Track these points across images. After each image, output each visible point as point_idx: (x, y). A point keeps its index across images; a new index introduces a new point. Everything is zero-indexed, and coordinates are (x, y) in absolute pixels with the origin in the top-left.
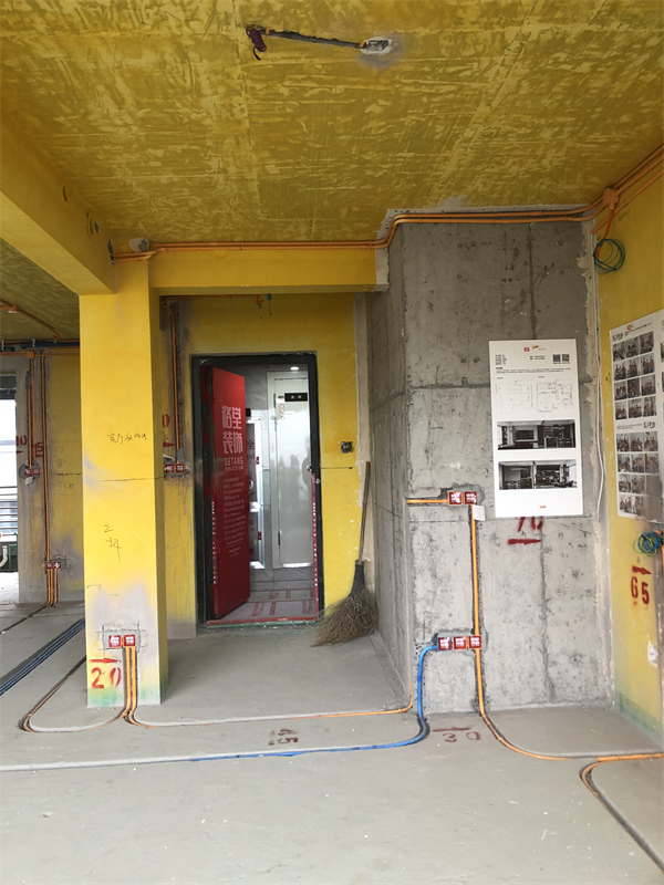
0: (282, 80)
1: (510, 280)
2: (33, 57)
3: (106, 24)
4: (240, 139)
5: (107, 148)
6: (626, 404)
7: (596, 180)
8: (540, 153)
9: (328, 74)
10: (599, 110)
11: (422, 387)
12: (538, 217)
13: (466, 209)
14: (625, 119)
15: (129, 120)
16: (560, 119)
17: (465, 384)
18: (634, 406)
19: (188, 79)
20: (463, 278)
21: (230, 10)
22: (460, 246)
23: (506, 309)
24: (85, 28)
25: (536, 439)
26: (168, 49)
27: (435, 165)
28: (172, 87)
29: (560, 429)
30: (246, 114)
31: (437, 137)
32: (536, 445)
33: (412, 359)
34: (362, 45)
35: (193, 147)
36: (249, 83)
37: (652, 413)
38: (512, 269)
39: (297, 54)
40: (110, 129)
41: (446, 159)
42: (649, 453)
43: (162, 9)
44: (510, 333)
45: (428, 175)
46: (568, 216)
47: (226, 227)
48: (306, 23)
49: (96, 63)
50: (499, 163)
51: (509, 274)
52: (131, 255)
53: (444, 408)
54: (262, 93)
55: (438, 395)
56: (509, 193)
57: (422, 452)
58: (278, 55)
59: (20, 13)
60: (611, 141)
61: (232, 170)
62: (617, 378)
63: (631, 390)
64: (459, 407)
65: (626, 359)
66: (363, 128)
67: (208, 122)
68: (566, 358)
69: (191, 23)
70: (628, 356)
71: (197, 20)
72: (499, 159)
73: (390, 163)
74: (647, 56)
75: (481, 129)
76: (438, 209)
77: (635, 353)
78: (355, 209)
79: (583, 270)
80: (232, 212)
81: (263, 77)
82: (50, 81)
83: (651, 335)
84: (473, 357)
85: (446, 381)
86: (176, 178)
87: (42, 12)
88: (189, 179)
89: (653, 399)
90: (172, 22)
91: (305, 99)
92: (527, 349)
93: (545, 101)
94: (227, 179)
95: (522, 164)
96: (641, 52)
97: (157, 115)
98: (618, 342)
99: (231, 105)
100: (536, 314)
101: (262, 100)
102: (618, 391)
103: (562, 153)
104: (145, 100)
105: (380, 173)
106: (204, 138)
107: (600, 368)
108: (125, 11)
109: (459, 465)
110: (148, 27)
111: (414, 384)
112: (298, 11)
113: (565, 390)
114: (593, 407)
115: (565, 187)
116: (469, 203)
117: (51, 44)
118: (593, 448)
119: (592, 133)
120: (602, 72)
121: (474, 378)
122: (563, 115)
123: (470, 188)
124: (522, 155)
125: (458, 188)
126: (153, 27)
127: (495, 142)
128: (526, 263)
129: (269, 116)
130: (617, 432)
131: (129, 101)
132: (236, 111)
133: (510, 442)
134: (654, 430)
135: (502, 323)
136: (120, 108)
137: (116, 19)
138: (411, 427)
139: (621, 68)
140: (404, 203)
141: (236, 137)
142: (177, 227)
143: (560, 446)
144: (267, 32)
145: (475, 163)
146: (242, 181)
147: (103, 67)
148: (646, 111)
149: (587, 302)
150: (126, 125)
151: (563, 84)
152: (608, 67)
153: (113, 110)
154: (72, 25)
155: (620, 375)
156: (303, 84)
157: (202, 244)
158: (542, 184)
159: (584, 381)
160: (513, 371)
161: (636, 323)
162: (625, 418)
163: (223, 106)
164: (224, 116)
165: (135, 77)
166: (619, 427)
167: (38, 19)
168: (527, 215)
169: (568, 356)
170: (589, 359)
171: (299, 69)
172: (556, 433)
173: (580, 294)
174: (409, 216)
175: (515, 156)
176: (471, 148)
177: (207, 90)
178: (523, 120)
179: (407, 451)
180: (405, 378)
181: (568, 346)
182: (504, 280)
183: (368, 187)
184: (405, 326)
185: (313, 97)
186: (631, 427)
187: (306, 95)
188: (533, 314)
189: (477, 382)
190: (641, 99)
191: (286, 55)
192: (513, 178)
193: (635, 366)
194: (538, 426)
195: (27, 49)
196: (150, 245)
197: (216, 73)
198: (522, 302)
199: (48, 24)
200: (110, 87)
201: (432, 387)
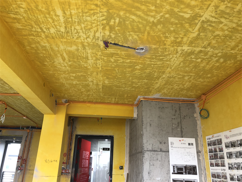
0: (112, 57)
1: (174, 119)
2: (40, 45)
3: (63, 37)
4: (98, 73)
5: (59, 72)
6: (214, 161)
7: (199, 92)
8: (184, 83)
9: (126, 56)
10: (202, 72)
11: (148, 151)
12: (182, 101)
13: (161, 97)
14: (209, 76)
15: (66, 65)
16: (191, 74)
17: (161, 151)
18: (217, 162)
19: (85, 54)
20: (160, 117)
21: (99, 36)
22: (159, 108)
23: (173, 127)
24: (56, 38)
25: (184, 171)
26: (80, 46)
27: (153, 85)
28: (80, 56)
29: (192, 168)
30: (101, 66)
31: (155, 76)
32: (184, 173)
33: (145, 141)
34: (136, 49)
35: (84, 74)
36: (102, 57)
37: (224, 166)
38: (175, 116)
39: (117, 50)
40: (60, 67)
41: (157, 83)
42: (224, 180)
43: (80, 34)
44: (175, 135)
45: (151, 87)
46: (191, 101)
47: (91, 98)
48: (121, 41)
49: (58, 48)
50: (172, 85)
51: (174, 117)
52: (62, 104)
53: (154, 158)
54: (106, 60)
55: (153, 154)
56: (174, 94)
57: (147, 173)
58: (112, 50)
59: (38, 32)
60: (204, 82)
61: (95, 81)
62: (210, 152)
63: (215, 157)
64: (160, 159)
65: (212, 146)
66: (134, 73)
67: (89, 67)
68: (192, 144)
69: (88, 39)
70: (213, 146)
71: (89, 38)
72: (172, 84)
73: (141, 83)
74: (217, 58)
75: (168, 75)
76: (153, 97)
77: (215, 145)
78: (129, 95)
79: (196, 118)
80: (93, 93)
81: (107, 56)
82: (44, 52)
83: (221, 140)
84: (163, 142)
85: (155, 149)
86: (78, 83)
87: (44, 32)
88: (82, 83)
89: (224, 161)
90: (82, 38)
91: (118, 63)
92: (180, 141)
93: (187, 69)
94: (93, 84)
95: (178, 86)
96: (215, 57)
97: (75, 64)
98: (209, 140)
99: (97, 63)
100: (183, 130)
101: (106, 62)
102: (210, 157)
103: (190, 84)
104: (71, 60)
105: (137, 86)
106: (88, 72)
107: (203, 149)
108: (69, 34)
109: (159, 179)
110: (75, 39)
111: (145, 149)
112: (119, 38)
113: (192, 155)
114: (202, 161)
115: (190, 93)
116: (162, 96)
117: (46, 42)
118: (203, 176)
119: (199, 79)
120: (204, 62)
121: (164, 149)
122: (192, 73)
123: (163, 92)
124: (178, 84)
125: (159, 91)
126: (76, 39)
127: (171, 79)
128: (179, 114)
129: (107, 67)
130: (211, 171)
131: (67, 59)
132: (98, 65)
133: (176, 172)
134: (225, 172)
135: (172, 132)
136: (64, 61)
137: (66, 36)
138: (144, 164)
139: (209, 61)
140: (143, 94)
141: (97, 73)
142: (76, 97)
143: (192, 174)
144: (109, 43)
145: (165, 84)
146: (97, 85)
147: (60, 49)
148: (215, 74)
149: (198, 127)
150: (65, 66)
151: (192, 64)
152: (206, 61)
153: (62, 61)
154: (52, 37)
155: (211, 151)
156: (118, 59)
157: (84, 102)
158: (184, 92)
159: (198, 152)
160: (176, 147)
161: (215, 135)
162: (214, 166)
163: (94, 63)
164: (94, 66)
165: (69, 53)
166: (212, 169)
167: (43, 34)
168: (179, 100)
169: (193, 144)
170: (199, 145)
171: (117, 54)
172: (190, 170)
173: (195, 125)
174: (144, 98)
175: (177, 84)
176: (164, 80)
177: (90, 58)
178: (180, 73)
179: (142, 173)
180: (142, 147)
181: (193, 141)
182: (172, 119)
183: (133, 89)
184: (142, 130)
185: (120, 63)
186: (216, 170)
187: (118, 62)
188: (181, 130)
189: (165, 150)
190: (214, 70)
191: (114, 50)
192: (176, 90)
193: (216, 149)
194: (185, 167)
195: (39, 43)
196: (68, 101)
197: (93, 54)
198: (178, 126)
199: (46, 36)
200: (62, 55)
201: (151, 151)
